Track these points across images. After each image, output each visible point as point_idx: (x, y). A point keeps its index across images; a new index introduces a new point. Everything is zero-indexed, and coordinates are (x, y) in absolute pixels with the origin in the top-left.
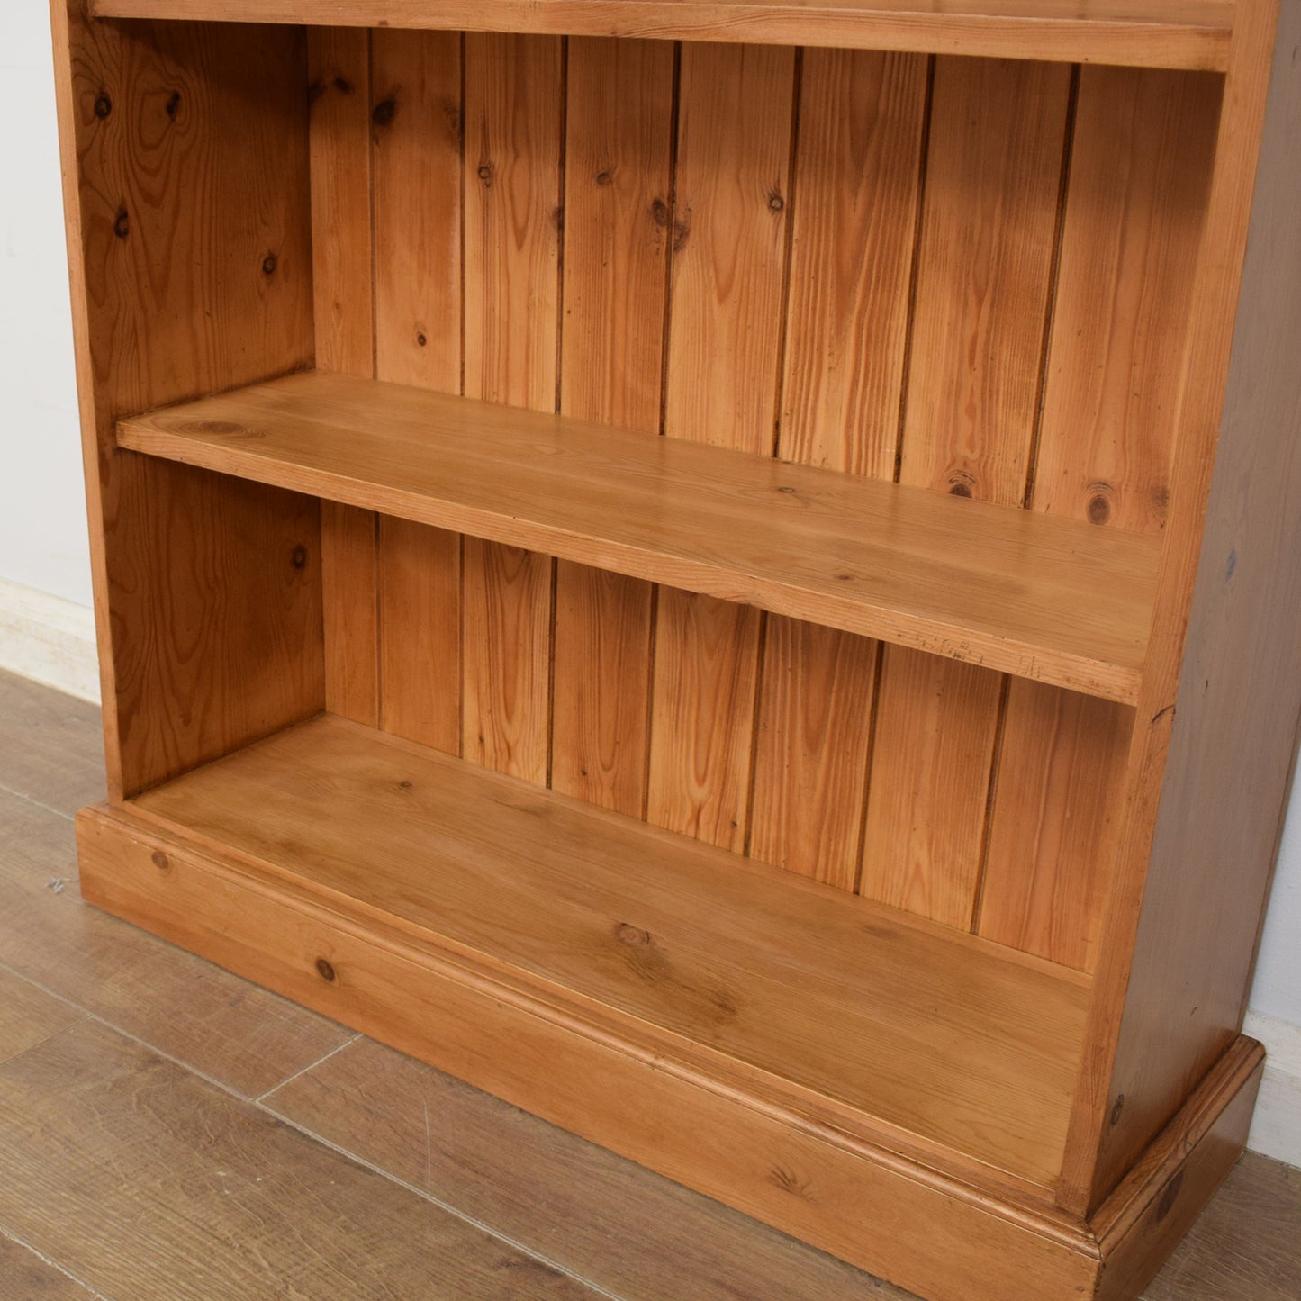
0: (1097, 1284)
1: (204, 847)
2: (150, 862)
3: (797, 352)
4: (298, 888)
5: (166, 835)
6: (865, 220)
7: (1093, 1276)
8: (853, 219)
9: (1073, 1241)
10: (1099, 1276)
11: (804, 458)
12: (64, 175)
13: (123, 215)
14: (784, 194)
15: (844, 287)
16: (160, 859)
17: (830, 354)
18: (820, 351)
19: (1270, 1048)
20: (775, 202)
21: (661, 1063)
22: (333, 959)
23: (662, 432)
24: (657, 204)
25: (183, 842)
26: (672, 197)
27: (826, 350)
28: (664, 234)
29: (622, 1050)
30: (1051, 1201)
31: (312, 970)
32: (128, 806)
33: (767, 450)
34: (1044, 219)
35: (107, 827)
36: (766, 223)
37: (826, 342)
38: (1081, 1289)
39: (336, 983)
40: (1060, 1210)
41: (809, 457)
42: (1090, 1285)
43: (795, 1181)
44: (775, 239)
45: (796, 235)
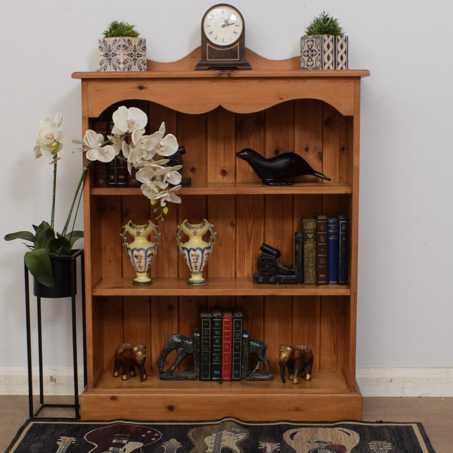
2: (110, 399)
3: (239, 254)
6: (252, 226)
8: (250, 226)
11: (243, 276)
14: (234, 223)
15: (249, 240)
16: (113, 398)
17: (247, 254)
18: (245, 254)
20: (232, 225)
22: (173, 404)
27: (246, 253)
29: (256, 396)
30: (348, 391)
31: (166, 409)
32: (96, 390)
33: (234, 276)
34: (290, 222)
36: (230, 230)
37: (246, 252)
39: (175, 410)
40: (351, 392)
41: (244, 276)
43: (299, 408)
44: (233, 232)
45: (237, 231)
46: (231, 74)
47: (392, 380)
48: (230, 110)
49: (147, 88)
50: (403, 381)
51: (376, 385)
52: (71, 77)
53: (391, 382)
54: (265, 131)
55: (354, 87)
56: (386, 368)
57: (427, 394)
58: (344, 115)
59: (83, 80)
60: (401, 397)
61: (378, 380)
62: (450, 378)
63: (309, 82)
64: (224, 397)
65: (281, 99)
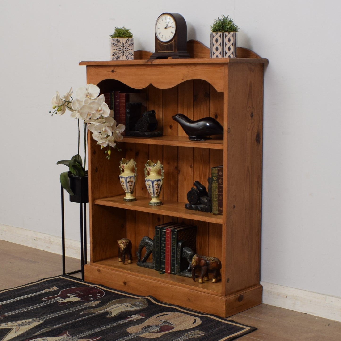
0: (226, 303)
1: (106, 268)
2: (97, 271)
4: (121, 271)
5: (99, 267)
6: (203, 169)
7: (225, 302)
8: (201, 169)
9: (223, 298)
10: (226, 302)
12: (88, 162)
13: (97, 168)
14: (192, 165)
15: (200, 178)
16: (99, 271)
19: (263, 286)
20: (191, 167)
21: (172, 286)
22: (126, 281)
23: (178, 201)
24: (176, 167)
25: (103, 268)
26: (178, 166)
28: (177, 171)
30: (221, 295)
31: (123, 284)
32: (94, 264)
35: (90, 267)
36: (190, 169)
38: (224, 305)
39: (126, 285)
40: (222, 295)
42: (225, 304)
43: (190, 299)
44: (191, 172)
45: (194, 171)
46: (152, 62)
47: (287, 296)
48: (156, 87)
49: (115, 71)
50: (295, 299)
51: (277, 298)
52: (78, 64)
53: (286, 297)
54: (210, 101)
55: (224, 71)
56: (285, 286)
57: (310, 312)
58: (218, 91)
59: (87, 66)
60: (293, 311)
61: (278, 295)
62: (327, 303)
63: (198, 67)
64: (151, 282)
65: (183, 79)
